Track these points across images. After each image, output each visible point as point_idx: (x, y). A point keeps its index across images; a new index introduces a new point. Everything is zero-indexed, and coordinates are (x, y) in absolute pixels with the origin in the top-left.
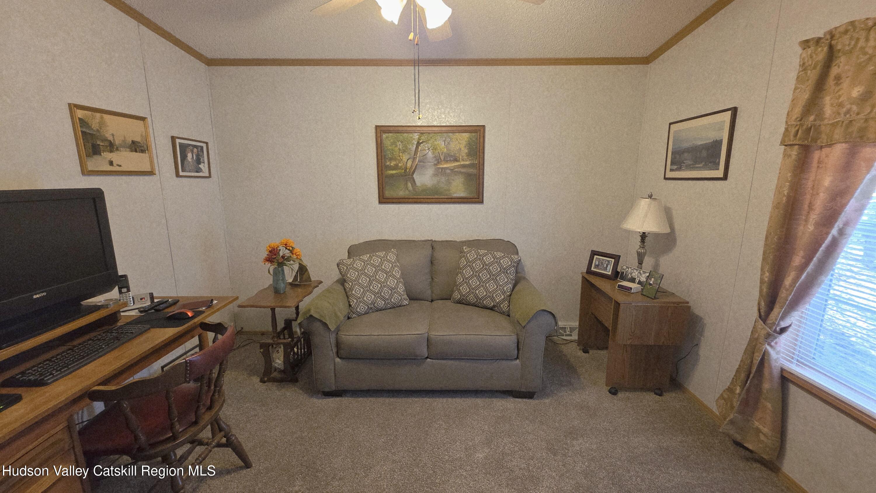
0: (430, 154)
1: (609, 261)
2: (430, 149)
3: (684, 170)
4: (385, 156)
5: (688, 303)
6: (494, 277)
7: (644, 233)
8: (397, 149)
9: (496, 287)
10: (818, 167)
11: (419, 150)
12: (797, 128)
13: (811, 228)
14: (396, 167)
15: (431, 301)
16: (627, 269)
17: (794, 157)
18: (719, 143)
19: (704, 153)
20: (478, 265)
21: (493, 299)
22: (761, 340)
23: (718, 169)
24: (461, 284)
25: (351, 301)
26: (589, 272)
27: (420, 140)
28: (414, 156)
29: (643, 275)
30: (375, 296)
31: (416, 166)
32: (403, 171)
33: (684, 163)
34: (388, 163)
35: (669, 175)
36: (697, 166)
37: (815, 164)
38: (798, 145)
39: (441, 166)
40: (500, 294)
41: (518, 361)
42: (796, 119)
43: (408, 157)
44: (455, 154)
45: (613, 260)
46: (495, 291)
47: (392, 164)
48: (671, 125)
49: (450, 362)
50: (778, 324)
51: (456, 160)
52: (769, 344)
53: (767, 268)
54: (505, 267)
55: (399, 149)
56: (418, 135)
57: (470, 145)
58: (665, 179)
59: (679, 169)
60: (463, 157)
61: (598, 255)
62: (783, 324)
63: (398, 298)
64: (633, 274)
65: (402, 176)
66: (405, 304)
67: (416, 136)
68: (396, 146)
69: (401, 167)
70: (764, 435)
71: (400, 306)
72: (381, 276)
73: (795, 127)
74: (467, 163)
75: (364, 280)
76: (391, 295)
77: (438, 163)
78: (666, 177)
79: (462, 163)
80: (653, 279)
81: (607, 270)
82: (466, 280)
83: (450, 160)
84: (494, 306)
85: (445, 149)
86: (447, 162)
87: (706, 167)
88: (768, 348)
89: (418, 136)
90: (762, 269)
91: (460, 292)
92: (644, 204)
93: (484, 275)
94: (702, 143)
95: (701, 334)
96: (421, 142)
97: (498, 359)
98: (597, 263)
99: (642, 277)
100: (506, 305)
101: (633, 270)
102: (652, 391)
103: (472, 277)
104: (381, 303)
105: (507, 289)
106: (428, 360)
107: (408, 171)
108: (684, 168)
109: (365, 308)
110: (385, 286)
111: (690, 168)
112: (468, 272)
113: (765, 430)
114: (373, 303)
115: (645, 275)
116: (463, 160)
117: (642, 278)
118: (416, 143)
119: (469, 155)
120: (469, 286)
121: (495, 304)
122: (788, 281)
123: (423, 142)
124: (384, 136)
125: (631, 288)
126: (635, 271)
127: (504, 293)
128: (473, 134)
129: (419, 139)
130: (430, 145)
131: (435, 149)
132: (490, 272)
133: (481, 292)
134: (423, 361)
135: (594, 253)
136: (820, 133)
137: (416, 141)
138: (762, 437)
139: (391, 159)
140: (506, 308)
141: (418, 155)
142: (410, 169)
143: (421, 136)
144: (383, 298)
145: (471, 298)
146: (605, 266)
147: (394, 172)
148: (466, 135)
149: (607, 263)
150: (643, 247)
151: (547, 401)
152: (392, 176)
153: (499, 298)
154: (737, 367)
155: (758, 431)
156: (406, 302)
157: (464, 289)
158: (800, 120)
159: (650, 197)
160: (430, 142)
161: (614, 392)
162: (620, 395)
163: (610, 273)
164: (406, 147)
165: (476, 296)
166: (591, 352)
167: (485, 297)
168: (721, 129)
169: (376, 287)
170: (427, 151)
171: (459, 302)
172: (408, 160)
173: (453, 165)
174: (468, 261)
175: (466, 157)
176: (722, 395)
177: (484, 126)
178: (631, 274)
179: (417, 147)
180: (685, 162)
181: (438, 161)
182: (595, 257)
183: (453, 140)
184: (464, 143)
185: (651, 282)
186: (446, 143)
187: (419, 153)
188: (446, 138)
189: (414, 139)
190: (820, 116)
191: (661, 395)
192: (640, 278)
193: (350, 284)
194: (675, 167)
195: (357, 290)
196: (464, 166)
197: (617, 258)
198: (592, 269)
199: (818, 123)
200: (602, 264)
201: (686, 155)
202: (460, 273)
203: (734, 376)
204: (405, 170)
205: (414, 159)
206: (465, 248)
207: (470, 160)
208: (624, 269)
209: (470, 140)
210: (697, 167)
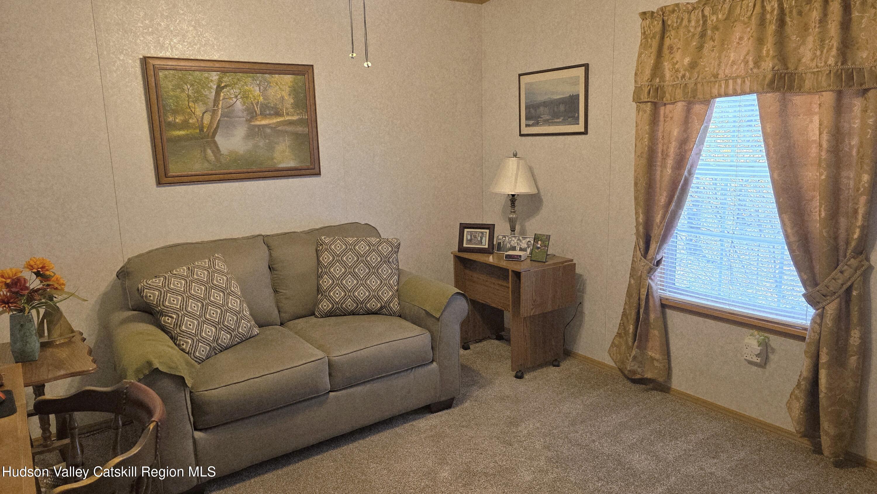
0: (239, 105)
1: (482, 233)
2: (239, 97)
3: (541, 125)
4: (164, 106)
5: (572, 260)
6: (374, 270)
7: (513, 195)
8: (184, 95)
9: (379, 282)
10: (665, 120)
11: (221, 98)
12: (649, 88)
13: (669, 171)
14: (185, 125)
15: (280, 324)
16: (504, 239)
17: (648, 112)
18: (576, 97)
19: (562, 108)
20: (350, 258)
21: (378, 299)
22: (644, 276)
23: (578, 124)
24: (331, 288)
25: (182, 343)
26: (461, 249)
27: (222, 82)
28: (214, 107)
29: (523, 241)
30: (216, 327)
31: (218, 123)
32: (198, 131)
33: (541, 118)
34: (171, 119)
35: (525, 131)
36: (556, 120)
37: (662, 118)
38: (651, 102)
39: (258, 123)
40: (387, 291)
41: (434, 363)
42: (648, 80)
43: (203, 109)
44: (276, 104)
45: (488, 231)
46: (379, 288)
47: (177, 121)
48: (521, 77)
49: (359, 389)
50: (656, 258)
51: (278, 114)
52: (651, 278)
53: (640, 211)
54: (385, 254)
55: (188, 96)
56: (218, 75)
57: (294, 91)
58: (521, 135)
59: (537, 124)
60: (287, 109)
61: (468, 228)
62: (658, 258)
63: (247, 326)
64: (512, 243)
65: (196, 139)
66: (256, 333)
67: (215, 76)
68: (183, 90)
69: (194, 124)
70: (657, 360)
71: (250, 338)
72: (217, 297)
73: (648, 87)
74: (295, 118)
75: (194, 307)
76: (238, 323)
77: (252, 118)
78: (522, 133)
79: (288, 118)
80: (539, 242)
81: (482, 243)
82: (338, 282)
83: (270, 114)
84: (382, 308)
85: (261, 98)
86: (264, 116)
87: (564, 122)
88: (650, 281)
89: (217, 77)
90: (637, 213)
91: (330, 299)
92: (512, 163)
93: (362, 271)
94: (558, 97)
95: (583, 291)
96: (222, 85)
97: (413, 368)
98: (469, 237)
99: (522, 243)
100: (396, 303)
101: (510, 238)
102: (550, 365)
103: (344, 275)
104: (225, 338)
105: (393, 282)
106: (331, 394)
107: (205, 130)
108: (541, 123)
109: (206, 349)
110: (226, 311)
111: (547, 122)
112: (337, 270)
113: (657, 356)
114: (216, 339)
115: (525, 241)
116: (288, 114)
117: (523, 245)
118: (215, 87)
119: (296, 105)
120: (344, 288)
121: (383, 304)
122: (658, 219)
123: (226, 86)
124: (160, 74)
125: (520, 256)
126: (513, 239)
127: (391, 287)
128: (299, 77)
129: (220, 81)
130: (238, 91)
131: (245, 96)
132: (368, 265)
133: (361, 294)
134: (325, 397)
135: (463, 227)
136: (665, 93)
137: (215, 85)
138: (656, 364)
139: (175, 112)
140: (396, 307)
141: (220, 106)
142: (208, 127)
143: (222, 77)
144: (228, 330)
145: (350, 304)
146: (479, 239)
147: (182, 133)
148: (288, 79)
149: (480, 235)
150: (514, 212)
151: (467, 404)
152: (180, 139)
153: (387, 296)
154: (622, 311)
155: (653, 359)
156: (256, 331)
157: (337, 294)
158: (651, 81)
159: (515, 155)
160: (237, 86)
161: (519, 376)
162: (526, 377)
163: (487, 246)
164: (198, 92)
165: (356, 300)
166: (471, 347)
167: (368, 299)
168: (577, 83)
169: (214, 314)
170: (235, 100)
171: (330, 314)
172: (204, 113)
173: (275, 121)
174: (334, 255)
175: (292, 110)
176: (613, 343)
177: (312, 66)
178: (510, 243)
179: (218, 93)
180: (542, 116)
181: (252, 115)
182: (466, 230)
183: (272, 85)
184: (288, 89)
185: (539, 246)
186: (262, 88)
187: (221, 103)
188: (260, 81)
189: (212, 81)
190: (662, 78)
191: (558, 366)
192: (521, 245)
193: (175, 316)
194: (531, 122)
195: (189, 323)
196: (291, 123)
197: (491, 228)
198: (465, 245)
199: (662, 83)
200: (475, 237)
201: (542, 109)
202: (326, 273)
203: (621, 320)
204: (201, 130)
205: (214, 112)
206: (324, 238)
207: (298, 114)
208: (500, 239)
209: (295, 86)
210: (556, 122)
